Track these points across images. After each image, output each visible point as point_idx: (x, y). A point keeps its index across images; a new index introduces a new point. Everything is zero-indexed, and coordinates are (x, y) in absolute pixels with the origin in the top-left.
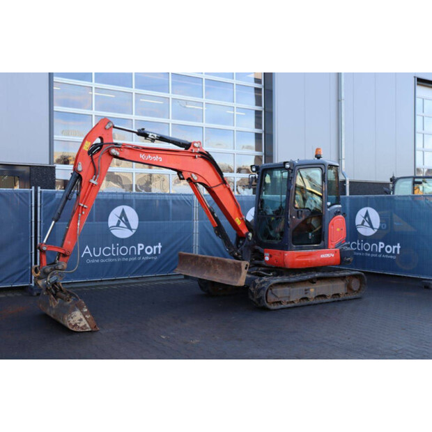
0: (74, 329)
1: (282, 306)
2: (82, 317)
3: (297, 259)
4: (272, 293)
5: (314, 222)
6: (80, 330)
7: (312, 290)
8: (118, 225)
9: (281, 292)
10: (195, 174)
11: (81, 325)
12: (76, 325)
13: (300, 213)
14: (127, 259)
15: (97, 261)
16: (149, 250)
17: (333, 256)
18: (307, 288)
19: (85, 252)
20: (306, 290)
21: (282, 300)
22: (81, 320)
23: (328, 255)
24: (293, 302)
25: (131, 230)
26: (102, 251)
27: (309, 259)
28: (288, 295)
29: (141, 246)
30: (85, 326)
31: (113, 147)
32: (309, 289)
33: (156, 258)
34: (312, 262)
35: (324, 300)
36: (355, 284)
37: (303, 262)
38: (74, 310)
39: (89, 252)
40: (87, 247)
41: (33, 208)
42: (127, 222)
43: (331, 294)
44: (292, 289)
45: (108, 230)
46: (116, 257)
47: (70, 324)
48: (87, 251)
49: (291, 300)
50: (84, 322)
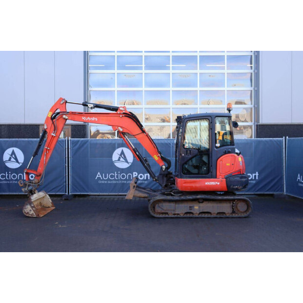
0: (27, 215)
1: (169, 216)
2: (31, 209)
3: (184, 185)
4: (159, 207)
5: (205, 159)
6: (30, 216)
7: (196, 207)
8: (119, 160)
9: (166, 207)
10: (121, 127)
11: (31, 213)
12: (28, 213)
13: (189, 152)
14: (125, 182)
15: (106, 182)
16: (141, 177)
17: (219, 184)
18: (192, 206)
19: (97, 176)
20: (190, 207)
21: (169, 212)
22: (31, 210)
23: (213, 183)
24: (178, 214)
25: (128, 163)
26: (108, 176)
27: (193, 185)
28: (173, 209)
29: (135, 174)
30: (33, 214)
31: (64, 114)
32: (193, 207)
33: (146, 182)
34: (196, 187)
35: (209, 216)
36: (242, 207)
37: (188, 186)
38: (27, 205)
39: (100, 176)
40: (99, 173)
41: (67, 150)
42: (125, 158)
43: (216, 213)
44: (177, 205)
45: (112, 163)
46: (118, 180)
47: (25, 212)
48: (99, 175)
49: (176, 213)
50: (32, 212)
